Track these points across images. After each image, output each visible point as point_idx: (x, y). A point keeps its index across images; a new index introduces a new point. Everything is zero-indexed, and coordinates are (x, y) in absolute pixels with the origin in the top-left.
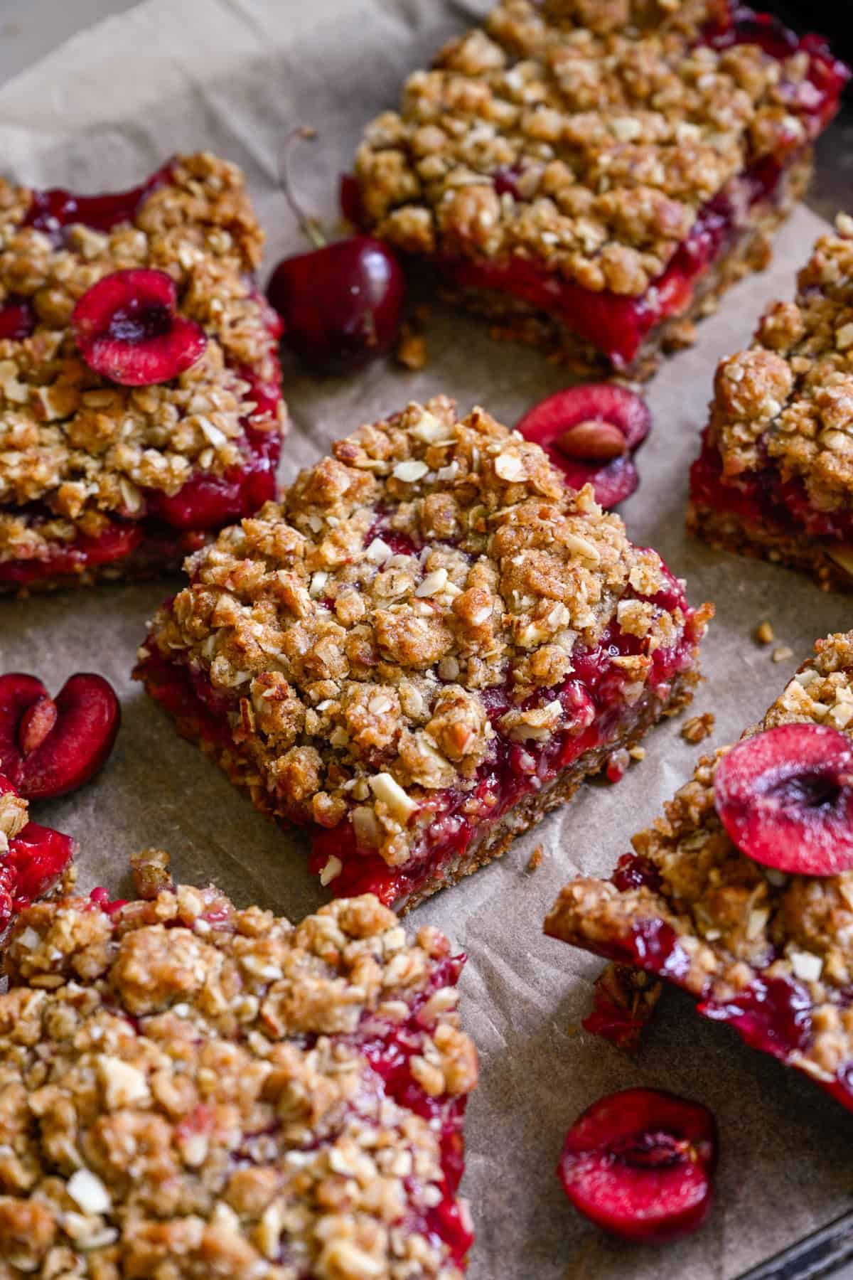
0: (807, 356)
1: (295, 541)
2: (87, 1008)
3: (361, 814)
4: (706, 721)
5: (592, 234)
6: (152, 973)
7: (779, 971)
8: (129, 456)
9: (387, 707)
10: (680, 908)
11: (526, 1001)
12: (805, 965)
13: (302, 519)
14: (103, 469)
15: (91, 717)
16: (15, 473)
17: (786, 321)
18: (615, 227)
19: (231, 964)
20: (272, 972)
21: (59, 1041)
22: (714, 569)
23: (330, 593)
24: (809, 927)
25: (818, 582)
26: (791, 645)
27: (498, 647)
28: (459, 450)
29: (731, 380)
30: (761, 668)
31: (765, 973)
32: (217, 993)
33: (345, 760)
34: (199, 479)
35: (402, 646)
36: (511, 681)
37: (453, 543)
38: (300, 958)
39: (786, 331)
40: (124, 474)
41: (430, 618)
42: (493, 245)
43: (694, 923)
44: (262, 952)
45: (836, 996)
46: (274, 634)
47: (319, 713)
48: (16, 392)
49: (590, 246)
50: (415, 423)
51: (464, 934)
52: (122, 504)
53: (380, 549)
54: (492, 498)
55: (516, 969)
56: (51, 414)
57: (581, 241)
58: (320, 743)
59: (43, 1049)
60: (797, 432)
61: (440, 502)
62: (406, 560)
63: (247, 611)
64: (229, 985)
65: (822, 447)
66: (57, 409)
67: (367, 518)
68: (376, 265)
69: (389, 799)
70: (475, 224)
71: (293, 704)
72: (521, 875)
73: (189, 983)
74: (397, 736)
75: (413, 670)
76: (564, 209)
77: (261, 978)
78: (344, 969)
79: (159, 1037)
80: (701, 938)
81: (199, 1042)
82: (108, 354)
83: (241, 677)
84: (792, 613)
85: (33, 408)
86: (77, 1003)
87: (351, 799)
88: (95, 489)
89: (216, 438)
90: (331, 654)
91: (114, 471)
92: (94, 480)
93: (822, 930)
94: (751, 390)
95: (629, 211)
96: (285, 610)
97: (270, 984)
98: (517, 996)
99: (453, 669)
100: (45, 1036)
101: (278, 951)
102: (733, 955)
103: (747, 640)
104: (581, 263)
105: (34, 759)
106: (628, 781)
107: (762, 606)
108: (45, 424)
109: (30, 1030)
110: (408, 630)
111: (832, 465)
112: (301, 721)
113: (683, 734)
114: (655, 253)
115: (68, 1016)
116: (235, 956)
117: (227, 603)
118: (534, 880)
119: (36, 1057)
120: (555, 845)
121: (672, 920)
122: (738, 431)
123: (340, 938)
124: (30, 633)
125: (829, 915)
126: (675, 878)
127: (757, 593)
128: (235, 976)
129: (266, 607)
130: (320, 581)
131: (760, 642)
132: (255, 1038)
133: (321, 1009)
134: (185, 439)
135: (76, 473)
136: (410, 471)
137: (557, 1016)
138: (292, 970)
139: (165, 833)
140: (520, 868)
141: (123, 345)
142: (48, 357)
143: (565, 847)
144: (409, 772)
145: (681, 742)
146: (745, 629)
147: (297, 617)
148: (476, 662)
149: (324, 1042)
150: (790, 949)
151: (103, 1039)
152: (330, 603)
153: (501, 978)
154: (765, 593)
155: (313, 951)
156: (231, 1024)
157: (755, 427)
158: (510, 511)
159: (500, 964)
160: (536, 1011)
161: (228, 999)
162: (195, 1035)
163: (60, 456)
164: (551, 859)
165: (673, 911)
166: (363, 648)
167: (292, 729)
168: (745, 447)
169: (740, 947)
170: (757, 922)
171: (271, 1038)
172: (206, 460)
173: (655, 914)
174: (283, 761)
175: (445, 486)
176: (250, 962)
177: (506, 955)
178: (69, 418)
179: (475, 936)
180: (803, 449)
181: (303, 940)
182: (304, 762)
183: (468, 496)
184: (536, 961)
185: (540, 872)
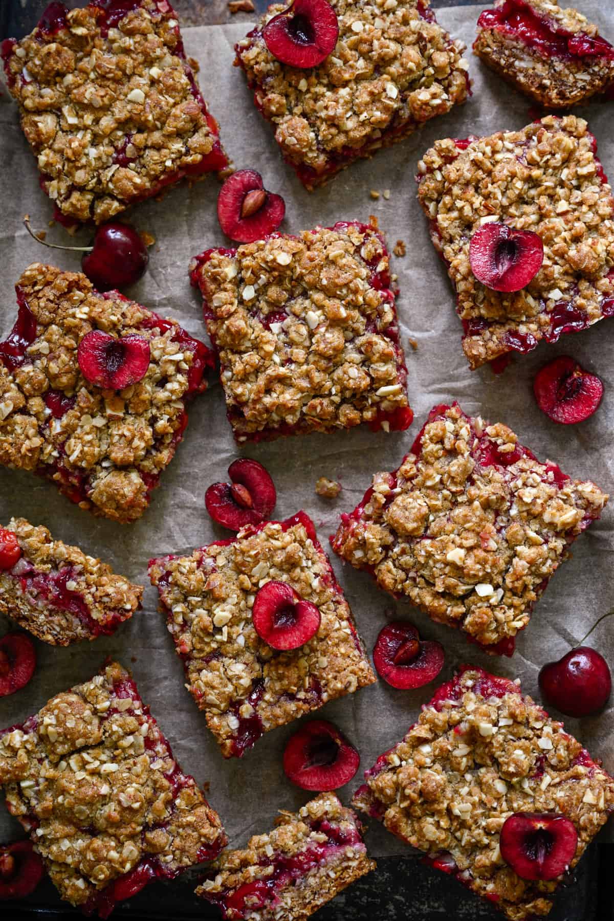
0: (296, 105)
1: (253, 358)
2: (408, 550)
3: (384, 405)
4: (399, 244)
5: (178, 146)
6: (414, 521)
7: (551, 305)
8: (162, 395)
9: (356, 371)
10: (504, 321)
11: (469, 386)
12: (555, 295)
13: (243, 348)
14: (158, 408)
15: (255, 474)
16: (143, 445)
17: (278, 103)
18: (180, 134)
19: (423, 490)
20: (438, 478)
21: (413, 567)
22: (332, 193)
23: (284, 358)
24: (544, 284)
25: (367, 158)
26: (385, 188)
27: (356, 314)
28: (255, 270)
29: (294, 145)
30: (388, 206)
31: (548, 310)
32: (434, 502)
33: (358, 396)
34: (190, 374)
35: (335, 349)
36: (368, 317)
37: (292, 297)
38: (438, 465)
39: (281, 106)
40: (169, 402)
41: (327, 330)
42: (148, 185)
43: (514, 321)
44: (429, 477)
45: (572, 293)
46: (292, 390)
47: (336, 395)
48: (99, 422)
49: (183, 150)
50: (226, 276)
51: (425, 389)
52: (179, 409)
53: (275, 326)
54: (289, 272)
55: (453, 381)
56: (121, 415)
57: (179, 151)
58: (344, 401)
59: (411, 574)
60: (333, 136)
61: (273, 292)
62: (289, 320)
63: (274, 395)
64: (432, 496)
65: (346, 132)
66: (121, 410)
67: (255, 322)
68: (114, 235)
69: (389, 394)
70: (136, 186)
71: (325, 402)
72: (415, 353)
73: (425, 510)
74: (368, 374)
75: (343, 350)
76: (158, 148)
77: (436, 484)
78: (453, 453)
79: (439, 533)
80: (522, 322)
81: (448, 520)
82: (122, 379)
83: (298, 414)
84: (372, 178)
85: (111, 420)
86: (403, 552)
87: (376, 404)
88: (166, 417)
89: (179, 357)
90: (318, 377)
91: (164, 405)
92: (162, 415)
93: (548, 281)
94: (304, 141)
95: (180, 124)
96: (283, 380)
97: (441, 482)
98: (465, 387)
99: (351, 335)
100: (406, 571)
101: (431, 471)
102: (534, 316)
103: (372, 203)
104: (189, 159)
105: (257, 505)
106: (402, 288)
107: (361, 186)
108: (123, 419)
109: (401, 575)
110: (331, 343)
111: (357, 134)
112: (332, 403)
113: (398, 256)
114: (202, 126)
115: (406, 559)
116: (422, 486)
117: (267, 400)
118: (421, 350)
119: (414, 579)
120: (411, 333)
121: (507, 327)
122: (310, 155)
123: (439, 446)
124: (180, 472)
125: (546, 275)
126: (491, 315)
127: (353, 183)
128: (429, 491)
129: (278, 387)
130: (277, 359)
131: (375, 199)
132: (460, 499)
133: (465, 470)
134: (171, 369)
135: (153, 421)
136: (248, 293)
137: (483, 379)
138: (442, 471)
139: (309, 472)
140: (412, 351)
141: (120, 370)
142: (92, 400)
143: (413, 330)
144: (384, 379)
145: (400, 259)
146: (365, 200)
147: (290, 378)
148: (355, 325)
149: (475, 476)
150: (545, 295)
151: (427, 552)
152: (290, 361)
153: (453, 388)
154: (356, 181)
155: (438, 458)
156: (448, 504)
157: (314, 148)
158: (298, 270)
159: (446, 385)
160: (477, 385)
161: (438, 499)
162: (445, 519)
163: (142, 422)
164: (417, 338)
165: (503, 324)
166: (323, 363)
167: (331, 409)
168: (317, 157)
169: (534, 313)
170: (530, 300)
171: (462, 493)
172: (185, 366)
173: (501, 332)
174: (342, 419)
175: (267, 285)
176: (429, 483)
177: (445, 380)
178: (126, 407)
179: (429, 385)
180: (341, 139)
181: (431, 460)
182: (349, 413)
183: (279, 281)
184: (455, 372)
185: (419, 346)
